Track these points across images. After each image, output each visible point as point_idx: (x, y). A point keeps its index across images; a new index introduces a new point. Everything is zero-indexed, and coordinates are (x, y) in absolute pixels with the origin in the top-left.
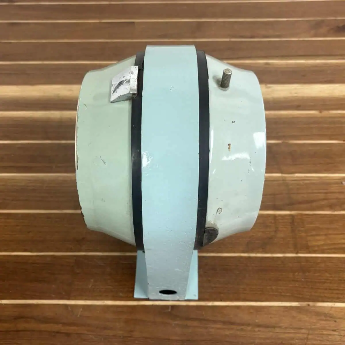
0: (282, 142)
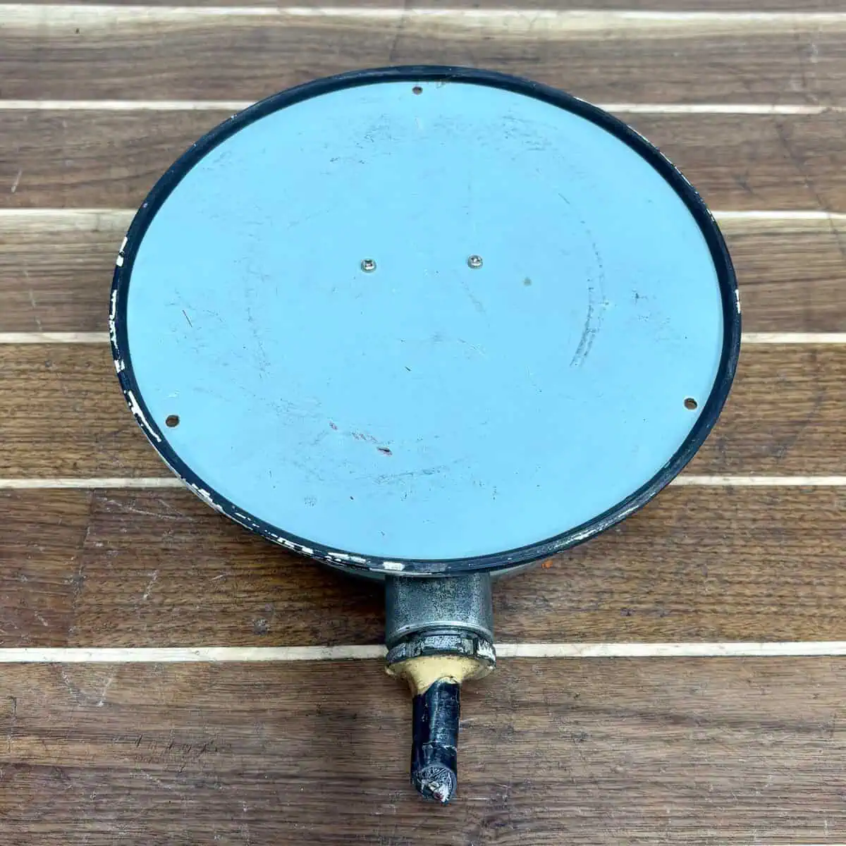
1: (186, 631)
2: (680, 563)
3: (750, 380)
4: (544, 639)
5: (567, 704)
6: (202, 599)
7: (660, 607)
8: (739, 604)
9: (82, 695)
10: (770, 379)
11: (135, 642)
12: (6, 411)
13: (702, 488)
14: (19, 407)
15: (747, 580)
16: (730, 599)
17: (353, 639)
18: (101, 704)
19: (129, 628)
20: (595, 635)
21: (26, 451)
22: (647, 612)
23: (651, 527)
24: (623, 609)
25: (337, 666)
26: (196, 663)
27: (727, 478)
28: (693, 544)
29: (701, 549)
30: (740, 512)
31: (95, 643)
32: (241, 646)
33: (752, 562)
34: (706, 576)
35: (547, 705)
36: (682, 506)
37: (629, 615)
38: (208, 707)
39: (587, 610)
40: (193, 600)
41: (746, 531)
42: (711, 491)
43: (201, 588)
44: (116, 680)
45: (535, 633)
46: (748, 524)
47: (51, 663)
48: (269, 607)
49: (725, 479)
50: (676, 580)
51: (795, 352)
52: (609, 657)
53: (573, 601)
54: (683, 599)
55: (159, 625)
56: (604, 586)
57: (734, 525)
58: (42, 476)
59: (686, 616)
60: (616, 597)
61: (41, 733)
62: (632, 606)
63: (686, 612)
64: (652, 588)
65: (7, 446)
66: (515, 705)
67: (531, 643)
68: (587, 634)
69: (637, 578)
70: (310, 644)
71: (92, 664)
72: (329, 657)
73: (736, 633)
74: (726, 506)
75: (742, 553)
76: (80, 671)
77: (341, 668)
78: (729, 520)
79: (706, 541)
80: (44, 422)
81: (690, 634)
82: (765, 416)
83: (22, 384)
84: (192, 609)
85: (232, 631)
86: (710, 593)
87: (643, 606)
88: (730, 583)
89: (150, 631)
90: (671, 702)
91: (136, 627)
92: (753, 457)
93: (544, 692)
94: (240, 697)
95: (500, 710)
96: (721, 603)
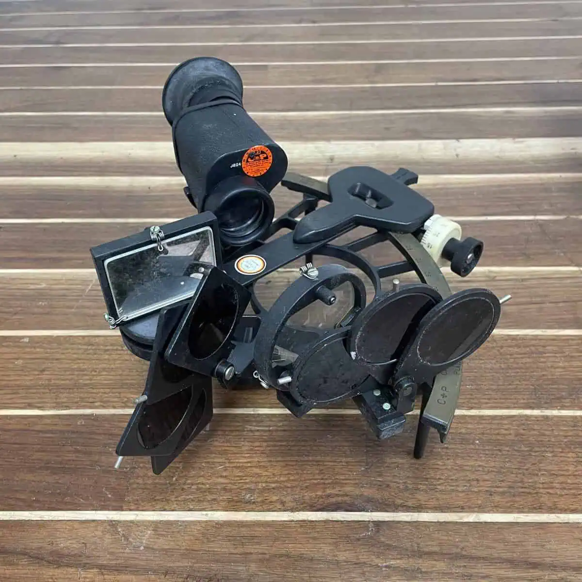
0: (566, 219)
1: (199, 501)
2: (520, 462)
3: (547, 355)
4: (437, 510)
5: (457, 553)
6: (211, 481)
7: (512, 491)
8: (565, 489)
9: (130, 542)
10: (560, 355)
11: (166, 507)
12: (96, 371)
13: (528, 417)
14: (104, 369)
15: (567, 473)
16: (557, 486)
17: (308, 508)
18: (142, 548)
19: (163, 499)
20: (470, 507)
21: (105, 393)
22: (503, 493)
23: (499, 440)
24: (487, 491)
25: (299, 525)
26: (206, 522)
27: (543, 411)
28: (527, 451)
29: (533, 454)
30: (555, 431)
31: (141, 509)
32: (236, 511)
33: (568, 462)
34: (540, 470)
35: (442, 554)
36: (516, 428)
37: (491, 495)
38: (214, 551)
39: (463, 492)
40: (204, 481)
41: (562, 443)
42: (534, 419)
43: (210, 474)
44: (153, 532)
45: (429, 506)
46: (562, 439)
47: (111, 521)
48: (252, 486)
49: (542, 412)
50: (520, 473)
51: (572, 340)
52: (481, 523)
53: (453, 486)
54: (526, 485)
55: (182, 497)
56: (473, 477)
57: (553, 440)
58: (114, 407)
59: (530, 496)
60: (481, 483)
61: (101, 567)
62: (493, 490)
63: (529, 493)
64: (505, 478)
65: (95, 391)
66: (420, 554)
67: (427, 512)
68: (465, 507)
69: (494, 471)
70: (280, 510)
71: (139, 522)
72: (292, 519)
73: (566, 508)
74: (545, 427)
75: (561, 457)
76: (130, 526)
77: (301, 526)
78: (548, 436)
79: (537, 449)
80: (118, 377)
81: (535, 508)
82: (560, 375)
83: (107, 357)
84: (204, 487)
85: (229, 501)
86: (544, 481)
87: (501, 490)
88: (556, 475)
89: (176, 501)
90: (529, 553)
91: (168, 498)
92: (558, 398)
93: (440, 545)
94: (234, 545)
95: (411, 557)
96: (552, 488)
